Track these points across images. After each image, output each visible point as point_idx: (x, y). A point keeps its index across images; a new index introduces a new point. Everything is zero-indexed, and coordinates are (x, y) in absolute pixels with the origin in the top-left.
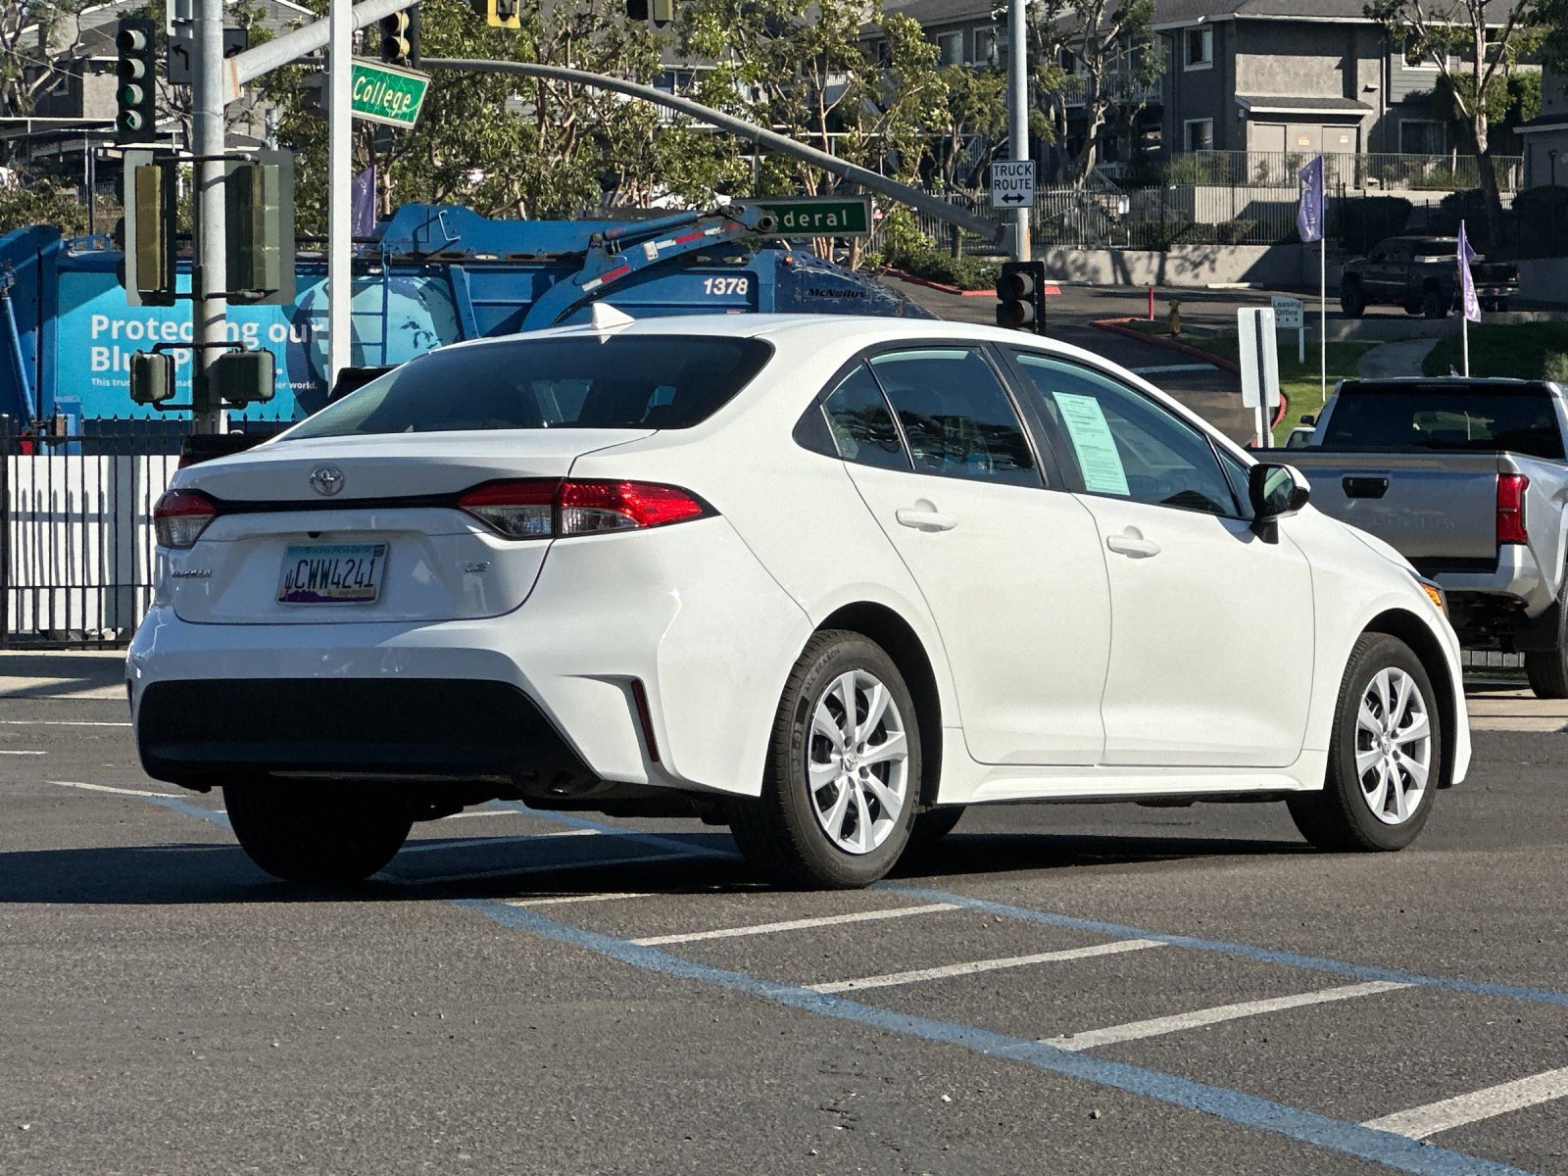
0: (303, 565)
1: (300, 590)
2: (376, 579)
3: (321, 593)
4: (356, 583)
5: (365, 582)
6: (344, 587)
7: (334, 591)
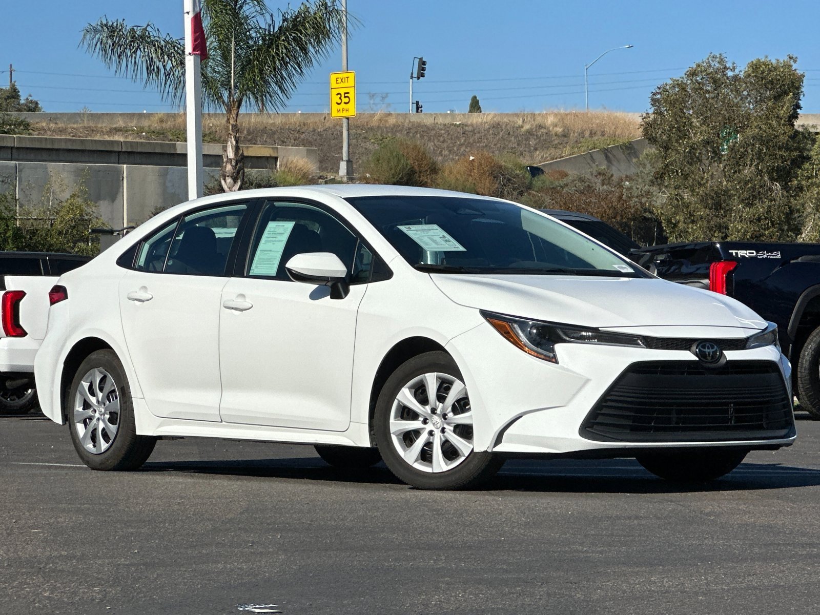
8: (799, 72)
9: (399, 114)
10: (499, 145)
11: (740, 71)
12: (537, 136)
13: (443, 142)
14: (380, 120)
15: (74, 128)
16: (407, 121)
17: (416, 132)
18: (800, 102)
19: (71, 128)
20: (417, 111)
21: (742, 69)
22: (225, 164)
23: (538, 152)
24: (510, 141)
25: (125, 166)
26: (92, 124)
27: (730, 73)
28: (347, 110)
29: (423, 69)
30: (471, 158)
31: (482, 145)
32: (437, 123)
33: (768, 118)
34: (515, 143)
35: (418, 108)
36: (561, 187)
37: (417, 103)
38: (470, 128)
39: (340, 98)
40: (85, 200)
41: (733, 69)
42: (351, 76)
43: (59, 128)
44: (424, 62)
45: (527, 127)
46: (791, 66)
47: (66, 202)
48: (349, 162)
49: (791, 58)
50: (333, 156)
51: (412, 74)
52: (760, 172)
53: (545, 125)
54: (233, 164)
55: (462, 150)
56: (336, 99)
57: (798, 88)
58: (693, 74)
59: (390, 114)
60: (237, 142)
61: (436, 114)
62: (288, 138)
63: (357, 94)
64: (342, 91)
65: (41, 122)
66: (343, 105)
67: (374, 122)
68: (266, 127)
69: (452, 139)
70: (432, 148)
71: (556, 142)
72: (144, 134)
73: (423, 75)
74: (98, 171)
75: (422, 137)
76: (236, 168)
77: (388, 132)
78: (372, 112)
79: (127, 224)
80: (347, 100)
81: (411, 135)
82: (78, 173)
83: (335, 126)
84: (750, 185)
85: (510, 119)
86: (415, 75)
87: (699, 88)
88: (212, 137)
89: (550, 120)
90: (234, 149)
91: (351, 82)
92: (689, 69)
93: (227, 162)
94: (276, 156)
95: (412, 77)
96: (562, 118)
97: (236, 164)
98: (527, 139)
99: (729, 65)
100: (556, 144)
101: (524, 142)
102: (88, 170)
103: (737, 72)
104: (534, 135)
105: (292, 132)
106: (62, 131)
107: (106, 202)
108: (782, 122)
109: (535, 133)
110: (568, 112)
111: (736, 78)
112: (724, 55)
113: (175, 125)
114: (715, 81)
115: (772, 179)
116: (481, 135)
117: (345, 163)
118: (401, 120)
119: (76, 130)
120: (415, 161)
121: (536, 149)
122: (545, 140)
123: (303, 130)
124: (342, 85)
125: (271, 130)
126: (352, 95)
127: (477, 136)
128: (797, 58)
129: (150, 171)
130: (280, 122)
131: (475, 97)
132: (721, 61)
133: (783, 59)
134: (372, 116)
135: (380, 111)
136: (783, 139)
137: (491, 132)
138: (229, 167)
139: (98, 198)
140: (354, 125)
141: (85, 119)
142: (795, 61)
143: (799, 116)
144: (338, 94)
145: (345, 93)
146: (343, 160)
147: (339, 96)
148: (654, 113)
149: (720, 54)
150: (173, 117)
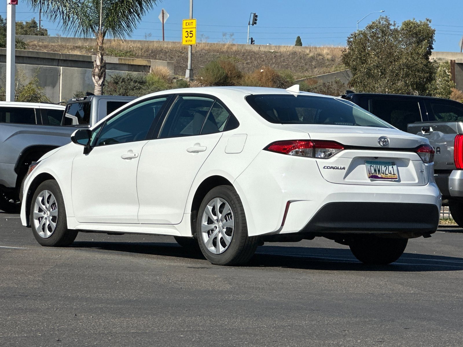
0: (371, 167)
1: (373, 175)
2: (396, 172)
3: (379, 176)
4: (389, 173)
5: (392, 173)
6: (386, 174)
7: (384, 176)
8: (433, 28)
9: (239, 45)
10: (294, 64)
11: (398, 26)
12: (317, 60)
13: (263, 61)
14: (228, 48)
15: (53, 46)
16: (244, 49)
17: (248, 55)
18: (433, 45)
19: (51, 45)
20: (251, 44)
21: (399, 26)
22: (95, 68)
23: (316, 69)
24: (301, 62)
25: (61, 67)
26: (63, 44)
27: (392, 28)
28: (191, 41)
29: (256, 20)
30: (262, 71)
31: (284, 64)
32: (260, 51)
33: (412, 54)
34: (304, 64)
35: (252, 41)
36: (313, 89)
37: (252, 39)
38: (279, 54)
39: (188, 34)
40: (37, 86)
41: (395, 25)
42: (194, 21)
43: (44, 45)
44: (257, 16)
45: (311, 55)
46: (428, 25)
47: (26, 86)
48: (191, 70)
49: (427, 20)
50: (200, 67)
51: (249, 22)
52: (406, 85)
53: (322, 54)
54: (99, 68)
55: (273, 66)
56: (185, 34)
57: (431, 37)
58: (371, 27)
59: (234, 45)
60: (102, 56)
61: (261, 46)
62: (175, 56)
63: (197, 32)
64: (189, 30)
65: (34, 41)
66: (189, 38)
67: (225, 49)
68: (162, 49)
69: (268, 60)
70: (256, 64)
71: (327, 64)
72: (92, 50)
73: (255, 23)
74: (46, 69)
75: (251, 58)
76: (100, 71)
77: (232, 54)
78: (224, 43)
79: (62, 100)
80: (191, 35)
81: (245, 56)
82: (34, 70)
83: (201, 50)
84: (400, 92)
85: (302, 49)
86: (251, 23)
87: (374, 35)
88: (131, 53)
89: (325, 51)
90: (100, 60)
91: (194, 25)
92: (368, 25)
93: (96, 67)
94: (150, 65)
95: (249, 24)
96: (332, 50)
97: (101, 69)
98: (311, 61)
99: (392, 22)
100: (327, 65)
101: (309, 63)
102: (40, 69)
103: (396, 27)
104: (315, 59)
105: (177, 52)
106: (46, 47)
107: (50, 87)
108: (421, 56)
109: (316, 58)
110: (335, 47)
111: (396, 30)
112: (388, 17)
113: (111, 46)
114: (383, 32)
115: (414, 89)
116: (284, 58)
117: (189, 70)
118: (240, 47)
119: (54, 46)
120: (229, 71)
121: (315, 67)
122: (321, 63)
123: (184, 52)
124: (189, 27)
125: (165, 51)
126: (194, 33)
127: (282, 59)
128: (431, 20)
129: (76, 71)
130: (171, 46)
131: (299, 37)
132: (387, 20)
133: (424, 21)
134: (224, 45)
135: (228, 43)
136: (420, 66)
137: (291, 56)
138: (97, 70)
139: (45, 85)
140: (213, 50)
141: (59, 41)
142: (430, 22)
143: (432, 53)
144: (186, 32)
145: (190, 31)
146: (188, 69)
147: (187, 33)
148: (349, 49)
149: (386, 16)
150: (110, 41)
